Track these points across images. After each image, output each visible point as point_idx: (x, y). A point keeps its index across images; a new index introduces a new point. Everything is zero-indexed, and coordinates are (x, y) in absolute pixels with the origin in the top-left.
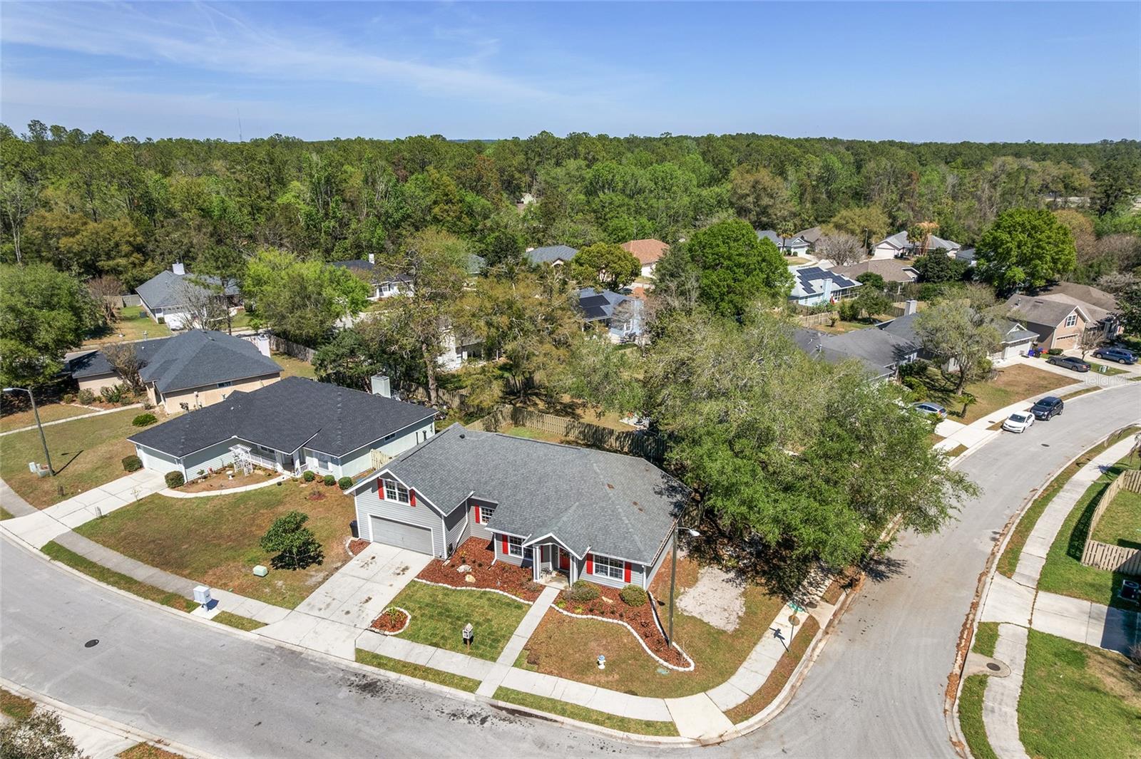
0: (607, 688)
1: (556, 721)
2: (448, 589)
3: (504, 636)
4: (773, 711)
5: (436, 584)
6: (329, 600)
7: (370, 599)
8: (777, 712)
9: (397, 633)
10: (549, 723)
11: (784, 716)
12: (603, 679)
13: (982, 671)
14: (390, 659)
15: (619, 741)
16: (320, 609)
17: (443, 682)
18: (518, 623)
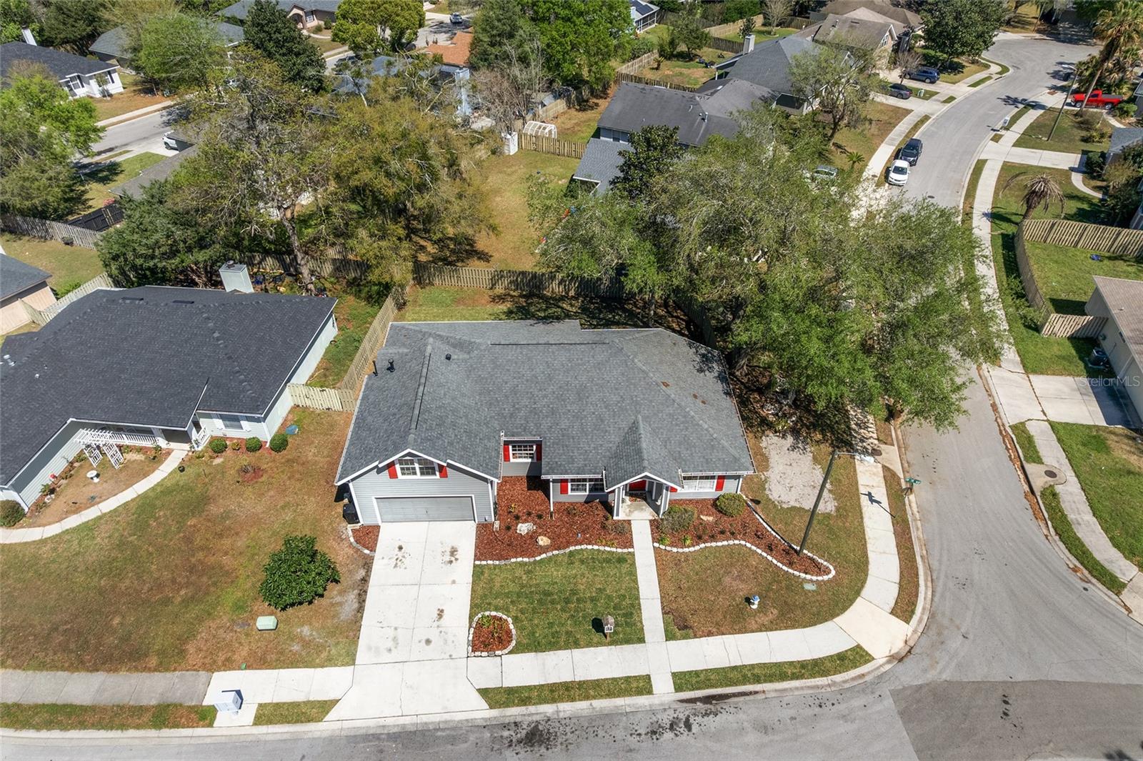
0: (776, 629)
1: (756, 693)
2: (526, 564)
3: (633, 605)
4: (926, 593)
5: (507, 562)
6: (391, 632)
7: (442, 611)
8: (930, 593)
9: (510, 648)
10: (751, 697)
11: (938, 595)
12: (765, 620)
13: (1046, 482)
14: (530, 688)
15: (829, 689)
16: (390, 650)
17: (610, 695)
18: (636, 581)
